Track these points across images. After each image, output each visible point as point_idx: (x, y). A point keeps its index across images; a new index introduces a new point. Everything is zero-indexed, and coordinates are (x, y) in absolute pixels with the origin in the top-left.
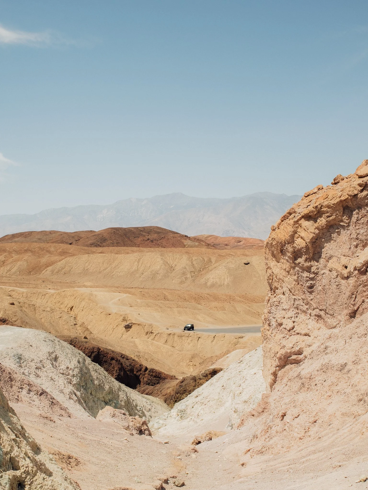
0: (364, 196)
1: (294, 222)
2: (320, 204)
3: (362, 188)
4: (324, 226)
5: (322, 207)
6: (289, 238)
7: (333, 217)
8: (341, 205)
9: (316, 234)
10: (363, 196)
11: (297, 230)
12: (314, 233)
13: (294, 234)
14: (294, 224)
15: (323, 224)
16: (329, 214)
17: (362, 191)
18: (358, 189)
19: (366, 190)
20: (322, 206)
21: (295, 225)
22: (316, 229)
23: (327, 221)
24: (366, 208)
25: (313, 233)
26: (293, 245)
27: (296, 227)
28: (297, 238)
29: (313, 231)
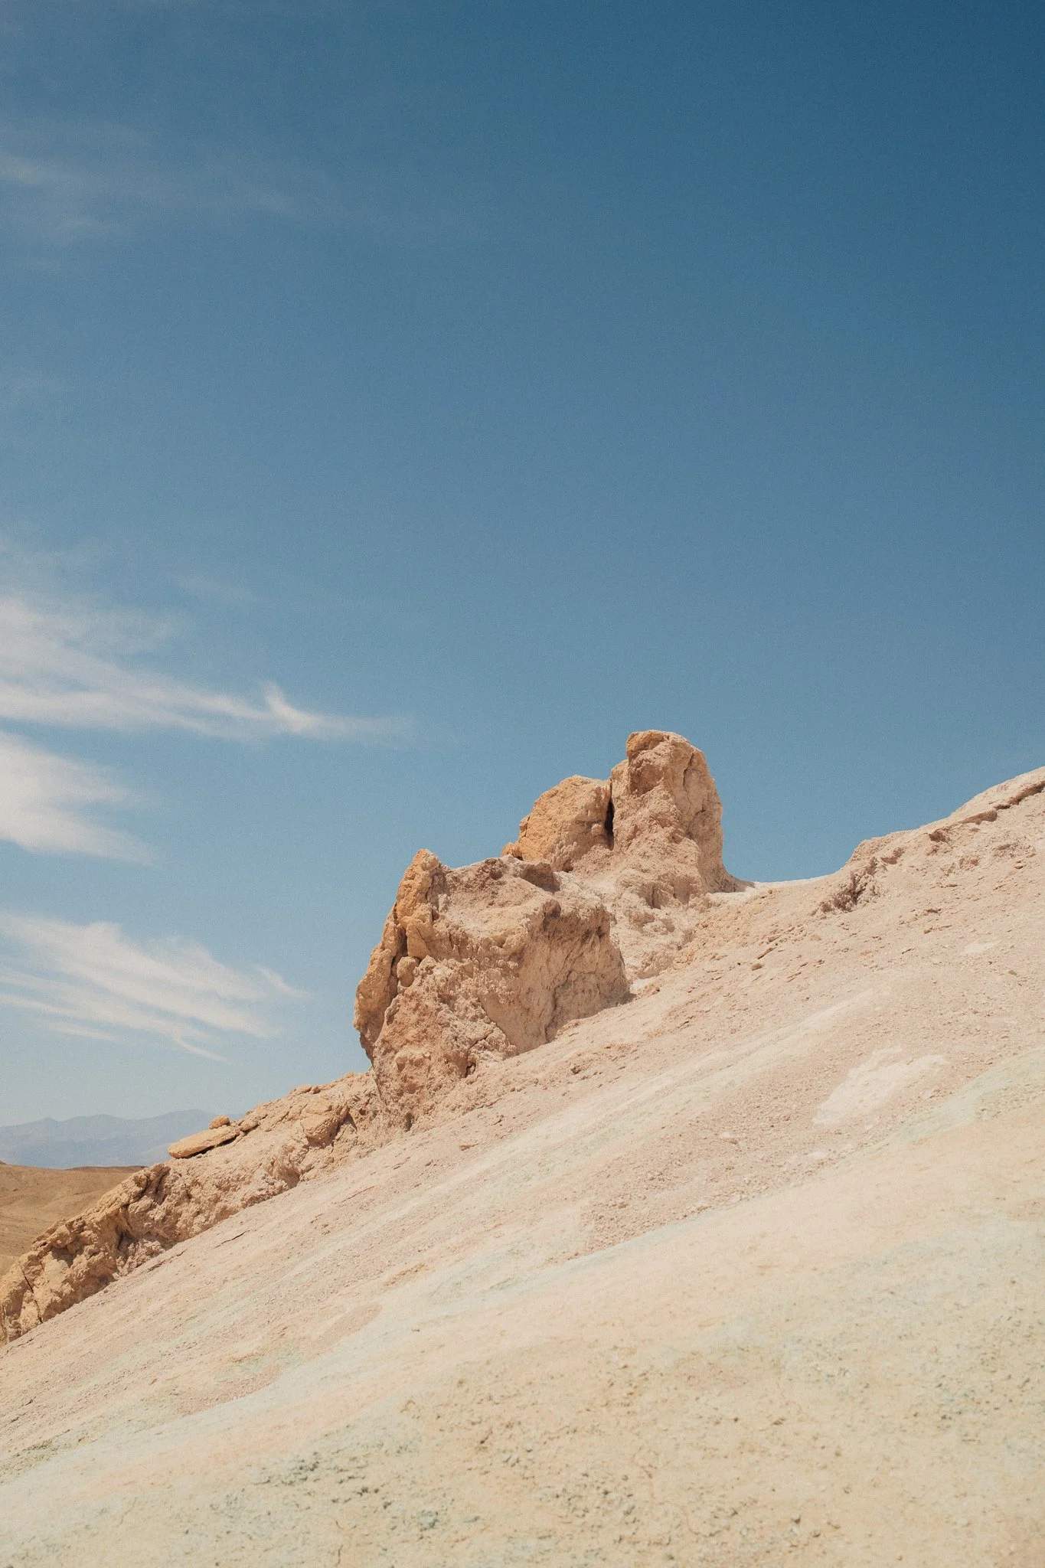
0: (140, 1209)
1: (30, 1258)
2: (81, 1219)
3: (139, 1189)
4: (81, 1278)
5: (85, 1227)
6: (8, 1299)
7: (101, 1255)
8: (112, 1227)
9: (64, 1295)
10: (137, 1211)
11: (33, 1280)
12: (60, 1294)
13: (24, 1291)
14: (30, 1265)
15: (80, 1272)
16: (93, 1246)
17: (139, 1197)
18: (130, 1190)
19: (148, 1196)
20: (84, 1224)
21: (32, 1267)
22: (68, 1284)
23: (89, 1265)
24: (145, 1241)
25: (56, 1292)
26: (18, 1321)
27: (33, 1273)
28: (28, 1302)
29: (56, 1287)
